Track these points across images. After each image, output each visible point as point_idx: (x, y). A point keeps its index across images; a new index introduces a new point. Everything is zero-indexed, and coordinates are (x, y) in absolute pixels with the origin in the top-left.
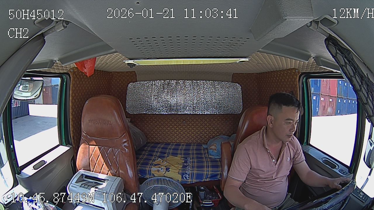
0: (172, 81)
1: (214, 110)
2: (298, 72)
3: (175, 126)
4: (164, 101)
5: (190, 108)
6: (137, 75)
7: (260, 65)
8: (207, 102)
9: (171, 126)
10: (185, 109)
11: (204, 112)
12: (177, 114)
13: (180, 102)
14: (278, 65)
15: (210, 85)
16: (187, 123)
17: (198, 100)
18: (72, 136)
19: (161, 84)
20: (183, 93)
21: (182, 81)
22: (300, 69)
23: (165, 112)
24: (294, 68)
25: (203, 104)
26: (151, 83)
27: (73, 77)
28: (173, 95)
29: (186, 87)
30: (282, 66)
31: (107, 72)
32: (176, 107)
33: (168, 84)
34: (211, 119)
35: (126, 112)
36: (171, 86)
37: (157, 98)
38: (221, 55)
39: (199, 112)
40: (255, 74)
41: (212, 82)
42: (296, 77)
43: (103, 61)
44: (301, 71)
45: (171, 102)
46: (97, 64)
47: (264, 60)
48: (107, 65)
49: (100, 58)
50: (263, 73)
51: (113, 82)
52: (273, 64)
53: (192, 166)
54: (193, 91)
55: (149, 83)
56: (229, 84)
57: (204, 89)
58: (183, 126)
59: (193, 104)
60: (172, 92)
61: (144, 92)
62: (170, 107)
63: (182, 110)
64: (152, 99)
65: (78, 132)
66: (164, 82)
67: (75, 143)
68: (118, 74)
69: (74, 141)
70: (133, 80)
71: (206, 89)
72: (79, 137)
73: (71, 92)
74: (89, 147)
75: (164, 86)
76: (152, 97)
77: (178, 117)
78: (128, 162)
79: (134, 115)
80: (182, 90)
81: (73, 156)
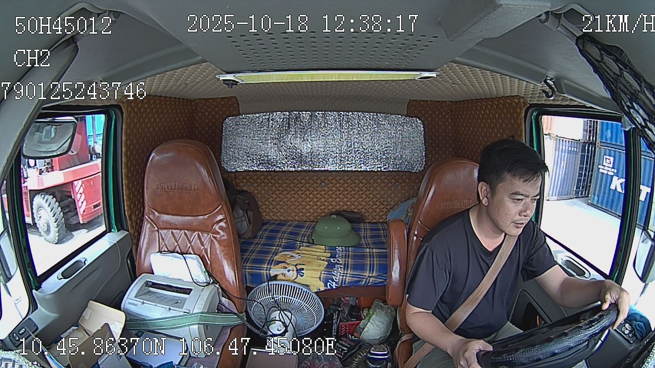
0: (304, 112)
1: (377, 163)
2: (524, 102)
3: (308, 192)
4: (290, 149)
5: (335, 159)
6: (240, 103)
7: (457, 86)
8: (364, 149)
9: (300, 192)
10: (326, 161)
11: (359, 166)
12: (312, 171)
13: (318, 150)
14: (488, 88)
15: (370, 119)
16: (328, 186)
17: (349, 145)
18: (128, 214)
19: (284, 118)
20: (322, 133)
21: (320, 112)
22: (528, 98)
23: (291, 167)
24: (516, 94)
25: (359, 153)
26: (267, 117)
27: (127, 111)
28: (305, 138)
29: (327, 123)
30: (496, 90)
31: (187, 100)
32: (311, 158)
33: (296, 118)
34: (370, 179)
35: (222, 169)
36: (302, 123)
37: (276, 143)
38: (387, 65)
39: (351, 167)
40: (448, 102)
41: (374, 115)
42: (520, 112)
43: (180, 81)
44: (530, 101)
45: (301, 150)
46: (171, 84)
47: (465, 78)
48: (186, 87)
49: (175, 76)
50: (462, 102)
51: (197, 118)
52: (480, 87)
54: (341, 131)
55: (264, 117)
56: (404, 119)
57: (360, 126)
58: (321, 191)
59: (340, 152)
60: (304, 131)
61: (254, 132)
62: (301, 159)
63: (321, 163)
64: (268, 145)
65: (139, 207)
66: (288, 116)
67: (133, 226)
68: (206, 103)
69: (132, 223)
70: (235, 113)
71: (364, 126)
72: (140, 216)
73: (124, 138)
74: (158, 232)
75: (289, 122)
76: (269, 142)
77: (313, 176)
78: (226, 255)
79: (236, 173)
80: (321, 128)
81: (131, 251)
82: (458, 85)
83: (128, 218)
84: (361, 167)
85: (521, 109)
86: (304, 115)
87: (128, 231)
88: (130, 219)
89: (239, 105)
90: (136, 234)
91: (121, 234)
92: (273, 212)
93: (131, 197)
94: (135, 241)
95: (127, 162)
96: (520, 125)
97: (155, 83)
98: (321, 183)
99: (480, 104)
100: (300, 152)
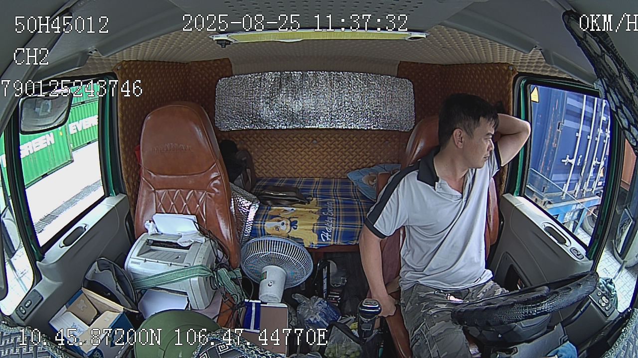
0: (295, 72)
1: (367, 122)
2: (513, 70)
3: (300, 150)
4: (281, 107)
5: (326, 117)
6: (233, 64)
8: (354, 108)
9: (292, 149)
10: (317, 119)
11: (349, 125)
12: (303, 129)
13: (309, 109)
14: (478, 54)
15: (360, 79)
16: (319, 143)
17: (339, 104)
19: (275, 78)
20: (313, 92)
21: (311, 72)
22: (517, 66)
23: (283, 125)
24: (505, 62)
25: (349, 111)
26: (259, 77)
27: (121, 77)
28: (296, 97)
29: (318, 82)
30: (486, 56)
31: (180, 63)
32: (302, 116)
33: (288, 77)
34: (361, 137)
35: (216, 128)
36: (294, 82)
37: (268, 102)
39: (342, 125)
41: (363, 75)
42: (509, 79)
43: (173, 46)
44: (519, 69)
45: (292, 109)
46: (164, 49)
47: (455, 42)
48: (179, 51)
49: (168, 41)
51: (191, 80)
53: (336, 217)
54: (331, 90)
55: (256, 77)
56: (394, 80)
57: (350, 85)
58: (312, 148)
59: (330, 111)
60: (295, 92)
61: (247, 92)
62: (293, 117)
63: (312, 121)
64: (260, 104)
65: (136, 169)
66: (280, 75)
67: (131, 189)
68: (199, 65)
69: (130, 186)
70: (228, 74)
71: (354, 86)
72: (137, 178)
73: (119, 105)
74: (155, 192)
75: (280, 82)
76: (261, 101)
77: (305, 134)
78: (221, 212)
79: (230, 132)
80: (312, 87)
81: (129, 213)
82: (448, 49)
83: (125, 181)
84: (351, 126)
85: (509, 76)
86: (295, 75)
87: (126, 194)
88: (128, 182)
89: (231, 67)
90: (133, 197)
91: (119, 197)
92: (266, 169)
93: (128, 160)
94: (133, 203)
95: (123, 127)
96: (508, 92)
97: (148, 48)
98: (313, 141)
99: (469, 69)
100: (291, 110)
